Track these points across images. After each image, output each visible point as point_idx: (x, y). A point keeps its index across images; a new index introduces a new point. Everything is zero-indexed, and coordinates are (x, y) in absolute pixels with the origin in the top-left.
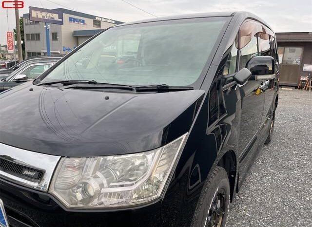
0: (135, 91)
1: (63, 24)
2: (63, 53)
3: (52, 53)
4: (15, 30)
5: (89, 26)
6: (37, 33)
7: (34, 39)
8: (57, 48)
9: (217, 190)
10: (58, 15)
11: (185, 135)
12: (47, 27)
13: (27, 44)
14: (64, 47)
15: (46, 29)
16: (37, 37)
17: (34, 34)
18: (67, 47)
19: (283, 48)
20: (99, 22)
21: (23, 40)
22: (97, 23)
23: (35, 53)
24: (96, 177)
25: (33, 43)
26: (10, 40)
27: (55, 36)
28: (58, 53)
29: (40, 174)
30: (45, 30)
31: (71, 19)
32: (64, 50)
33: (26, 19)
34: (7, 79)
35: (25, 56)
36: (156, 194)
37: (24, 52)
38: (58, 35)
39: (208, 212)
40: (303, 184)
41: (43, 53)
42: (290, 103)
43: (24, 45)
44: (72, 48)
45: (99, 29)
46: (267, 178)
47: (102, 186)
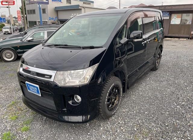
0: (82, 48)
1: (48, 4)
3: (43, 21)
4: (20, 8)
5: (64, 3)
6: (33, 9)
7: (32, 13)
8: (46, 18)
9: (113, 85)
11: (97, 64)
12: (39, 6)
14: (50, 17)
17: (32, 10)
18: (51, 17)
19: (181, 14)
21: (26, 14)
22: (69, 1)
23: (33, 22)
24: (68, 77)
25: (31, 15)
26: (19, 15)
27: (44, 11)
28: (46, 21)
29: (51, 76)
30: (38, 8)
32: (50, 19)
33: (27, 1)
34: (23, 40)
35: (27, 23)
36: (86, 82)
37: (27, 21)
38: (46, 10)
39: (109, 92)
40: (165, 88)
41: (38, 21)
42: (180, 48)
43: (26, 17)
44: (54, 18)
45: (70, 5)
46: (149, 85)
47: (70, 80)
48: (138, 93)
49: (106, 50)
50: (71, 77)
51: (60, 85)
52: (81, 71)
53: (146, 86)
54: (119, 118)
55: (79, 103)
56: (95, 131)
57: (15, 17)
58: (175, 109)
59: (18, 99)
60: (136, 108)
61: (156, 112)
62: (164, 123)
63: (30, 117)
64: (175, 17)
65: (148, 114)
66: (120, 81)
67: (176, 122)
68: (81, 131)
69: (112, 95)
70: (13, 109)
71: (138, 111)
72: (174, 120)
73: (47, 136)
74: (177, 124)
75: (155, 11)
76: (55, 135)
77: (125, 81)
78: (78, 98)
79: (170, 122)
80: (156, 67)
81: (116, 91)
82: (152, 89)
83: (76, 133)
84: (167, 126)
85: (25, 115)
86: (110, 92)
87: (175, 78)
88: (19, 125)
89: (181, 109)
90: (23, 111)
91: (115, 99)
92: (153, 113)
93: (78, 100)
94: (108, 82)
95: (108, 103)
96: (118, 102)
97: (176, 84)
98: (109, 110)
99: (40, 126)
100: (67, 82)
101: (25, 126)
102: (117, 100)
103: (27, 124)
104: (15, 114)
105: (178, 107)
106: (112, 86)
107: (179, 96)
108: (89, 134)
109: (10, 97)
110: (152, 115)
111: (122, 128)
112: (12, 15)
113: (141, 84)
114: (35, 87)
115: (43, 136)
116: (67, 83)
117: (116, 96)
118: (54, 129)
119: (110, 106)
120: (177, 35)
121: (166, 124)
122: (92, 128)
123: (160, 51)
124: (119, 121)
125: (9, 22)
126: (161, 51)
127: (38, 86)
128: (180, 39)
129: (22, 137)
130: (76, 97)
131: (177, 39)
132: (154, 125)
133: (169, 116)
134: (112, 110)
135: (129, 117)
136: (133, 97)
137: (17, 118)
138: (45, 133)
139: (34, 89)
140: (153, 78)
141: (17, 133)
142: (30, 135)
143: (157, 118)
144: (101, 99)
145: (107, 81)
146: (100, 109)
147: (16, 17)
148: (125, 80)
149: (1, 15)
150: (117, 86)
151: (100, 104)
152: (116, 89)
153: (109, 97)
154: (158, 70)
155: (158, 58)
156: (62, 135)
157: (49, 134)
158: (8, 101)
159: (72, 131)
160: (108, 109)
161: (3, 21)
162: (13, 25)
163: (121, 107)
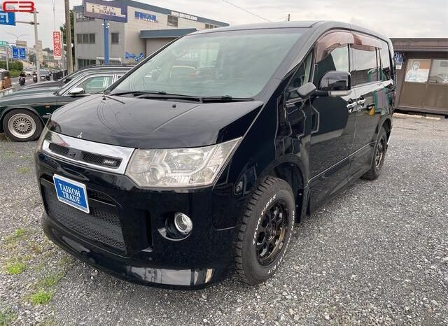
0: (201, 101)
1: (126, 22)
2: (126, 61)
3: (110, 61)
4: (61, 29)
5: (162, 24)
6: (91, 32)
7: (87, 42)
8: (118, 54)
10: (120, 9)
11: (239, 138)
12: (105, 26)
13: (79, 47)
14: (127, 53)
15: (105, 28)
16: (91, 38)
17: (87, 35)
18: (131, 53)
19: (430, 60)
20: (176, 18)
21: (73, 42)
22: (173, 20)
23: (88, 60)
25: (86, 46)
26: (57, 42)
27: (115, 37)
28: (119, 62)
29: (118, 162)
30: (103, 30)
31: (137, 15)
32: (126, 58)
33: (78, 14)
34: (60, 93)
35: (74, 64)
36: (209, 181)
37: (74, 59)
38: (120, 36)
39: (262, 214)
40: (398, 221)
41: (99, 60)
42: (428, 135)
43: (73, 49)
44: (138, 55)
45: (175, 28)
46: (357, 212)
47: (166, 172)
48: (332, 228)
49: (261, 106)
50: (172, 166)
51: (140, 184)
52: (197, 154)
53: (350, 213)
54: (285, 286)
55: (185, 236)
56: (221, 313)
57: (48, 50)
58: (427, 272)
59: (33, 224)
60: (327, 264)
61: (378, 277)
62: (399, 304)
63: (56, 269)
64: (416, 67)
65: (359, 281)
66: (291, 192)
67: (430, 303)
68: (186, 313)
69: (271, 224)
70: (16, 247)
71: (332, 271)
72: (425, 299)
73: (97, 321)
74: (432, 309)
75: (378, 38)
76: (118, 319)
77: (302, 193)
78: (185, 223)
79: (415, 302)
80: (374, 172)
81: (279, 215)
82: (367, 222)
83: (173, 317)
84: (409, 312)
85: (46, 264)
86: (266, 215)
87: (420, 200)
88: (27, 287)
89: (440, 272)
90: (41, 253)
91: (277, 237)
92: (371, 280)
93: (184, 227)
94: (263, 189)
95: (258, 244)
96: (282, 244)
97: (423, 212)
98: (260, 263)
99: (81, 292)
100: (159, 178)
101: (42, 291)
102: (281, 238)
103: (47, 286)
104: (20, 260)
105: (432, 267)
106: (271, 201)
107: (435, 241)
108: (205, 320)
109: (14, 218)
110: (369, 284)
111: (291, 310)
112: (41, 41)
113: (339, 207)
114: (76, 188)
115: (85, 320)
116: (160, 180)
117: (279, 229)
118: (117, 304)
119: (262, 254)
120: (419, 108)
121: (407, 308)
122: (213, 307)
123: (385, 134)
124: (285, 294)
125: (33, 59)
126: (388, 135)
127: (83, 186)
128: (427, 117)
129: (32, 319)
130: (180, 220)
131: (420, 117)
132: (375, 308)
133: (411, 287)
134: (266, 263)
135: (309, 285)
136: (320, 238)
137: (24, 270)
138: (91, 311)
139: (73, 194)
140: (366, 197)
141: (19, 308)
142: (53, 314)
143: (382, 292)
144: (241, 232)
145: (260, 188)
146: (237, 256)
147: (51, 49)
148: (302, 191)
149: (17, 41)
150: (284, 204)
151: (239, 243)
152: (280, 211)
153: (262, 228)
154: (380, 178)
155: (380, 152)
156: (136, 320)
157: (102, 316)
158: (8, 228)
159: (163, 310)
160: (259, 260)
161: (19, 55)
162: (41, 67)
163: (288, 258)
